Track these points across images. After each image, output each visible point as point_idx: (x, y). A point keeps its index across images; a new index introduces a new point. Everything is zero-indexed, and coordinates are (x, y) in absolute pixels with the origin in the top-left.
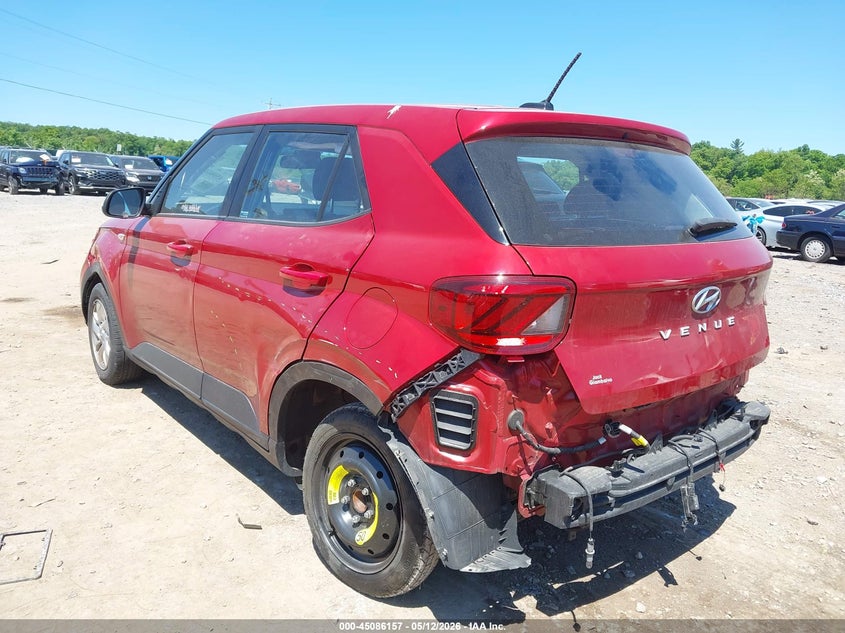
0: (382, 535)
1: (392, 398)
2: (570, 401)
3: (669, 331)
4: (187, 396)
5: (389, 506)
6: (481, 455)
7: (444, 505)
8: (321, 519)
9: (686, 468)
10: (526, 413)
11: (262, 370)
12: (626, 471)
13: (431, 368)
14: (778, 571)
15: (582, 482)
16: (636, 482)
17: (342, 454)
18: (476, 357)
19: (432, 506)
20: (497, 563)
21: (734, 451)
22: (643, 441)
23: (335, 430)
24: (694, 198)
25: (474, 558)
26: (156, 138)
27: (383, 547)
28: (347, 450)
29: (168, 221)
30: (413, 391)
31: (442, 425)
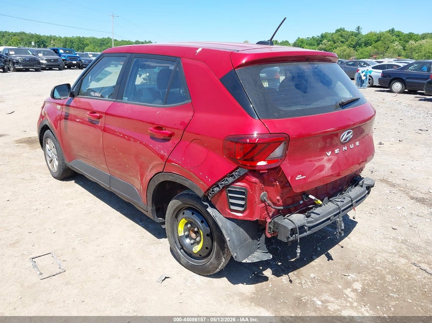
0: (205, 247)
1: (208, 190)
2: (287, 186)
3: (330, 152)
4: (102, 186)
5: (208, 235)
6: (249, 213)
7: (234, 234)
8: (175, 242)
9: (338, 211)
10: (268, 193)
11: (142, 176)
12: (313, 215)
13: (226, 176)
14: (379, 252)
15: (294, 221)
16: (317, 220)
17: (184, 213)
18: (246, 171)
19: (229, 235)
20: (258, 258)
21: (359, 202)
22: (320, 202)
23: (181, 203)
24: (339, 83)
25: (247, 256)
26: (51, 36)
27: (206, 253)
28: (186, 212)
29: (82, 100)
30: (218, 186)
31: (231, 201)
